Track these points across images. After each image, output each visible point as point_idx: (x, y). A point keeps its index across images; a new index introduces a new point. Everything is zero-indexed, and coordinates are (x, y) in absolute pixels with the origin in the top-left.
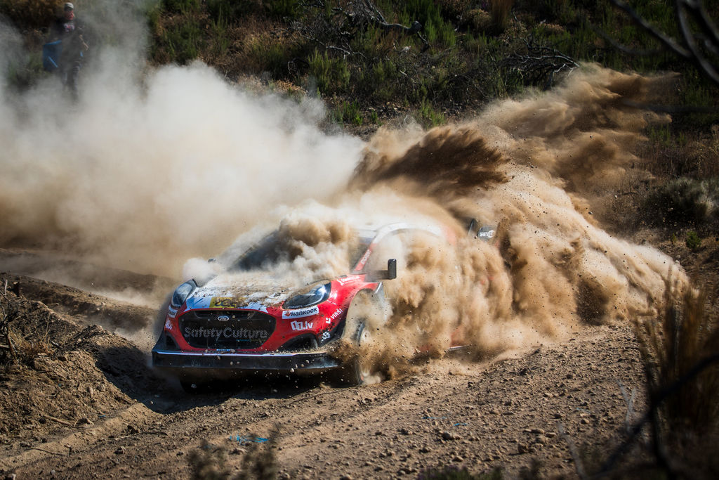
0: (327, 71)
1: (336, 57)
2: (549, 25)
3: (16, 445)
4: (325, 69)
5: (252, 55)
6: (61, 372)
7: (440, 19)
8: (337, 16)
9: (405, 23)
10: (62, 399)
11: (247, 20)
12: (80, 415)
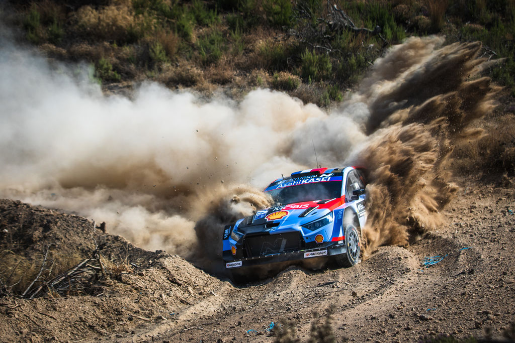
0: (315, 63)
1: (321, 53)
2: (473, 25)
3: (113, 336)
4: (314, 63)
5: (260, 54)
6: (141, 284)
7: (394, 23)
8: (321, 24)
9: (369, 28)
10: (143, 303)
11: (256, 30)
12: (156, 315)
